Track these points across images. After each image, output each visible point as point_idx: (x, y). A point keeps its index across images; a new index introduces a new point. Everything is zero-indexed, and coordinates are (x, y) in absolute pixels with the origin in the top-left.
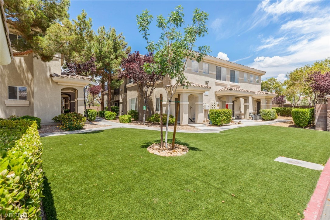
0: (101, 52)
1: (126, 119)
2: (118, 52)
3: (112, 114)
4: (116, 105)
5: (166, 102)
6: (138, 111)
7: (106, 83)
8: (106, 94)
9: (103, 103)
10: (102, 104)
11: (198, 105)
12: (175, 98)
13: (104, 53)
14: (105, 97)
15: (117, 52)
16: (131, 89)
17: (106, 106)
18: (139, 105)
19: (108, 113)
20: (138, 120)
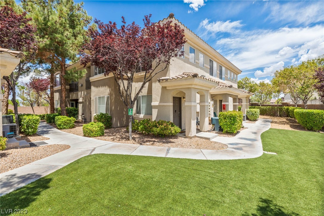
0: (47, 22)
1: (96, 129)
2: (77, 29)
3: (68, 120)
4: (72, 106)
5: (158, 103)
6: (111, 114)
7: (58, 77)
8: (57, 91)
9: (54, 103)
10: (52, 104)
11: (205, 106)
12: (174, 97)
13: (52, 24)
14: (57, 96)
15: (75, 29)
16: (99, 84)
17: (57, 106)
18: (111, 108)
19: (62, 119)
20: (111, 128)
